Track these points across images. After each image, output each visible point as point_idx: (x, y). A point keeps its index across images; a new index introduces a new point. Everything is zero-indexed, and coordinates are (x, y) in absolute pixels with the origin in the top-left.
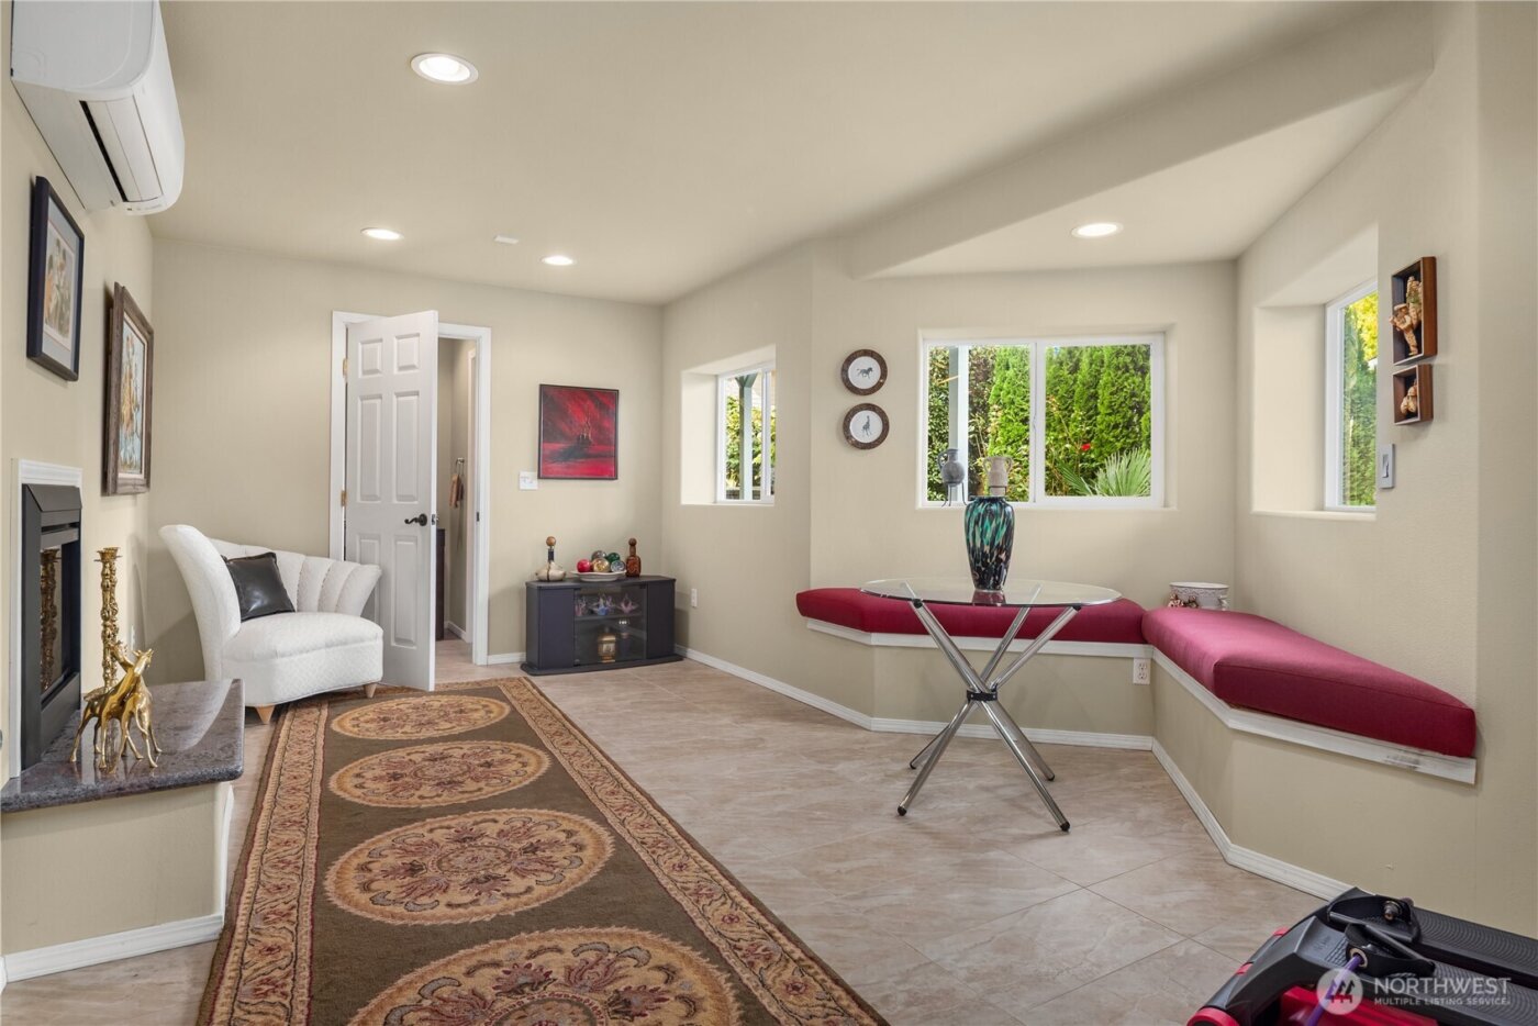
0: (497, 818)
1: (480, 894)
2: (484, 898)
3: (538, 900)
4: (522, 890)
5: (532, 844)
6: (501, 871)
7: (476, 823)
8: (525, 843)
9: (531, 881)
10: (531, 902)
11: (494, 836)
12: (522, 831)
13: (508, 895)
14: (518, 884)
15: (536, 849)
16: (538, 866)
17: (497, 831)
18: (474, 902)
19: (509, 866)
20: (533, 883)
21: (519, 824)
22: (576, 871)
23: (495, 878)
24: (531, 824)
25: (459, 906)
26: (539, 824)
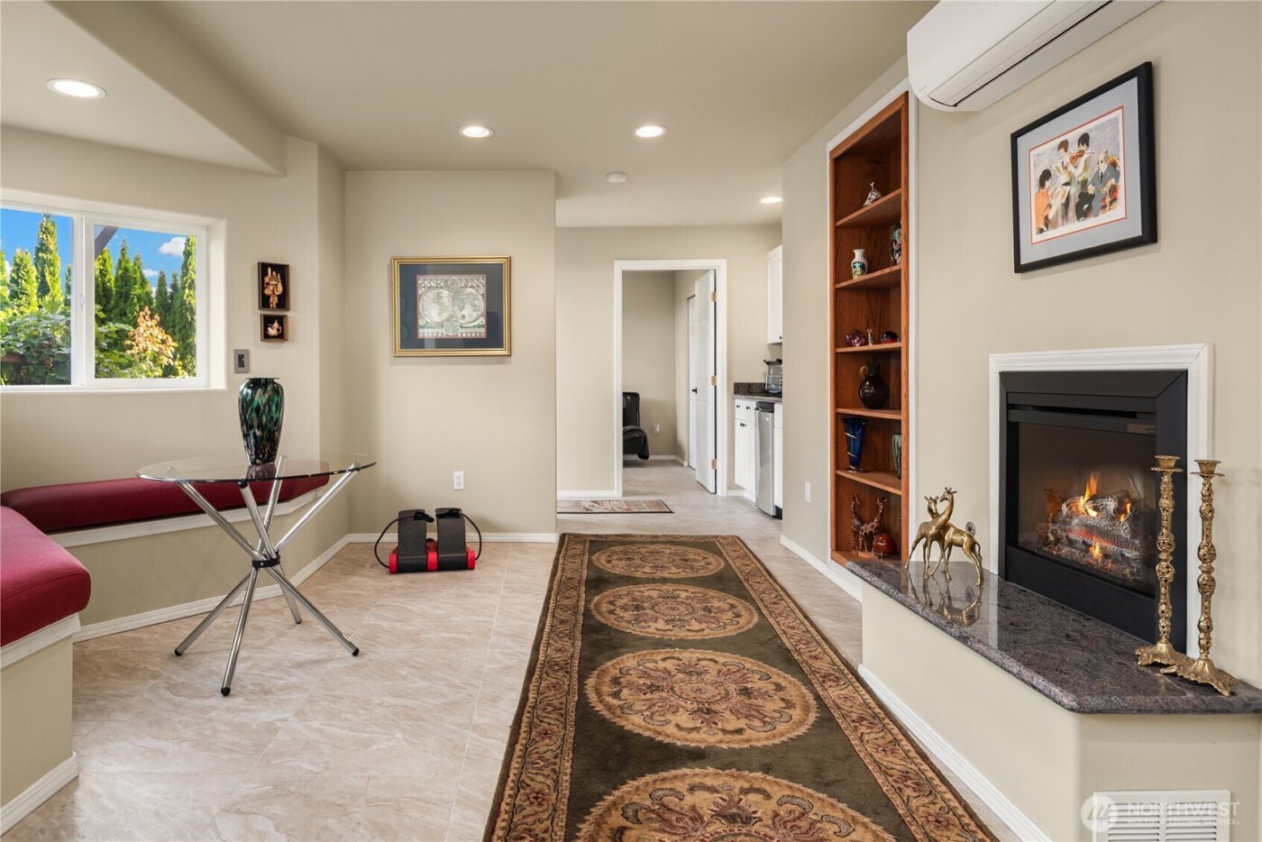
0: (675, 730)
1: (696, 665)
2: (694, 661)
3: (661, 652)
4: (668, 660)
5: (652, 692)
6: (680, 676)
7: (696, 729)
8: (656, 695)
9: (661, 665)
10: (663, 653)
11: (681, 710)
12: (656, 708)
13: (678, 659)
14: (670, 665)
15: (649, 687)
16: (653, 674)
17: (678, 714)
18: (699, 660)
19: (674, 679)
20: (660, 662)
21: (657, 718)
22: (628, 664)
23: (685, 672)
24: (647, 713)
25: (710, 660)
26: (638, 712)
